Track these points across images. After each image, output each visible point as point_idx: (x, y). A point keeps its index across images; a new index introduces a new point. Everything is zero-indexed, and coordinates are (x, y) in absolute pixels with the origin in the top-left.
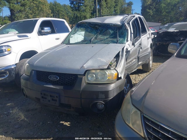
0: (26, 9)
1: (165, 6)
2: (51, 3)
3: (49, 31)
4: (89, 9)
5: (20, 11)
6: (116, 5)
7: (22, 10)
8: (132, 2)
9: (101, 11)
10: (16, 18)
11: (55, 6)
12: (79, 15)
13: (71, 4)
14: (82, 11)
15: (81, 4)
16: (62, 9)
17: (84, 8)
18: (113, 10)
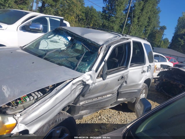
0: (57, 4)
2: (88, 7)
4: (119, 21)
5: (51, 6)
6: (148, 25)
7: (53, 4)
8: (166, 27)
9: (130, 27)
10: (46, 10)
11: (91, 11)
12: (107, 24)
13: (103, 12)
14: (111, 22)
15: (113, 15)
16: (96, 15)
17: (114, 19)
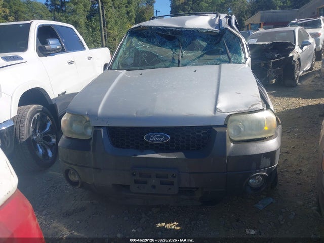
1: (207, 5)
3: (58, 47)
4: (83, 8)
6: (129, 3)
14: (69, 12)
16: (24, 9)
17: (73, 6)
18: (124, 11)
